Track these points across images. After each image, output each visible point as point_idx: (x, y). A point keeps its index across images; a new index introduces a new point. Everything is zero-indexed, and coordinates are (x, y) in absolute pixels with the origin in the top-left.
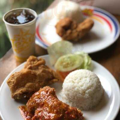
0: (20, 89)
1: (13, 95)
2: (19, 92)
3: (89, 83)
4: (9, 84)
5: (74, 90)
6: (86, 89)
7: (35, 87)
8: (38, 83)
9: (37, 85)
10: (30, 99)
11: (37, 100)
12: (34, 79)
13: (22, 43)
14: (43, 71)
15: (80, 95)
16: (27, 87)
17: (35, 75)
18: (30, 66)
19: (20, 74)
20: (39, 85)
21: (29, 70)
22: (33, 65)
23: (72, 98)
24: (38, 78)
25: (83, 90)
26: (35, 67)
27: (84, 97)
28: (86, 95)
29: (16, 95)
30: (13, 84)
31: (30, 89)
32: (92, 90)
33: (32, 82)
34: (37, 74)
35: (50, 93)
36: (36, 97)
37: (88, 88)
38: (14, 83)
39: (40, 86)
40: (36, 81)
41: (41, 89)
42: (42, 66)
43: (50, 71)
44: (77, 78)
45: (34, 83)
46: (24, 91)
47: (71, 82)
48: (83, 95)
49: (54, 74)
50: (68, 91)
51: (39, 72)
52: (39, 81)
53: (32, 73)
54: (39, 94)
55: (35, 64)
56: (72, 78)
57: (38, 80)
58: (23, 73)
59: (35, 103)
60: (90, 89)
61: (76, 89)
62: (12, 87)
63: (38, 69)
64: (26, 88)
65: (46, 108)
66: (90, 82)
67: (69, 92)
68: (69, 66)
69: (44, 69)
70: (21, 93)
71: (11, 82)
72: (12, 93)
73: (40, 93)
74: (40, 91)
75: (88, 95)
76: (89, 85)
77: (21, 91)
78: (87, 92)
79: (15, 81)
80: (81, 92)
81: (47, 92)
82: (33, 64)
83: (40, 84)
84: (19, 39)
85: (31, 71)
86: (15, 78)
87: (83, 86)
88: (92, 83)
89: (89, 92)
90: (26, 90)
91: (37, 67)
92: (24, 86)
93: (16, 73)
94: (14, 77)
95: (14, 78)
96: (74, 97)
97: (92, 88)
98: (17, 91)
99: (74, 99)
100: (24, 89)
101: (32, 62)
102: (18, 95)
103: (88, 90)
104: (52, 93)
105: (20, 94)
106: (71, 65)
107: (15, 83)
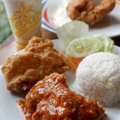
0: (18, 76)
1: (9, 85)
2: (16, 80)
3: (114, 68)
4: (3, 70)
5: (92, 76)
6: (108, 75)
7: (38, 75)
8: (42, 69)
9: (41, 72)
10: (31, 90)
11: (39, 90)
12: (37, 65)
13: (24, 23)
14: (50, 55)
15: (101, 83)
16: (28, 74)
17: (38, 59)
18: (32, 48)
19: (18, 57)
20: (44, 72)
21: (31, 53)
22: (36, 47)
23: (89, 88)
24: (43, 63)
25: (104, 77)
26: (39, 49)
27: (107, 86)
28: (109, 84)
29: (13, 85)
30: (8, 71)
31: (31, 77)
32: (117, 77)
33: (35, 69)
34: (42, 58)
35: (58, 80)
36: (39, 86)
37: (112, 75)
38: (9, 69)
39: (45, 74)
40: (40, 68)
41: (46, 77)
42: (49, 48)
43: (60, 56)
44: (96, 62)
45: (37, 70)
46: (23, 79)
47: (88, 67)
48: (105, 84)
49: (64, 59)
50: (84, 79)
51: (44, 55)
52: (45, 67)
53: (35, 57)
54: (43, 82)
55: (40, 46)
56: (89, 63)
57: (43, 66)
58: (22, 56)
59: (37, 95)
60: (114, 76)
61: (95, 75)
62: (8, 75)
63: (43, 52)
64: (26, 75)
65: (53, 99)
66: (114, 66)
67: (84, 81)
68: (84, 50)
69: (52, 52)
70: (19, 82)
71: (6, 67)
72: (7, 83)
73: (45, 81)
74: (44, 79)
75: (111, 84)
76: (112, 70)
77: (19, 80)
78: (110, 79)
79: (12, 66)
80: (101, 80)
81: (54, 80)
82: (37, 45)
83: (46, 72)
84: (20, 17)
85: (34, 54)
86: (12, 62)
87: (104, 72)
88: (117, 68)
89: (113, 80)
90: (25, 78)
91: (41, 50)
92: (23, 73)
93: (13, 56)
94: (10, 61)
95: (10, 63)
96: (92, 87)
97: (117, 74)
98: (14, 79)
99: (92, 89)
100: (23, 77)
101: (36, 44)
102: (15, 85)
103: (112, 77)
104: (61, 81)
105: (17, 83)
106: (87, 49)
107: (11, 68)
